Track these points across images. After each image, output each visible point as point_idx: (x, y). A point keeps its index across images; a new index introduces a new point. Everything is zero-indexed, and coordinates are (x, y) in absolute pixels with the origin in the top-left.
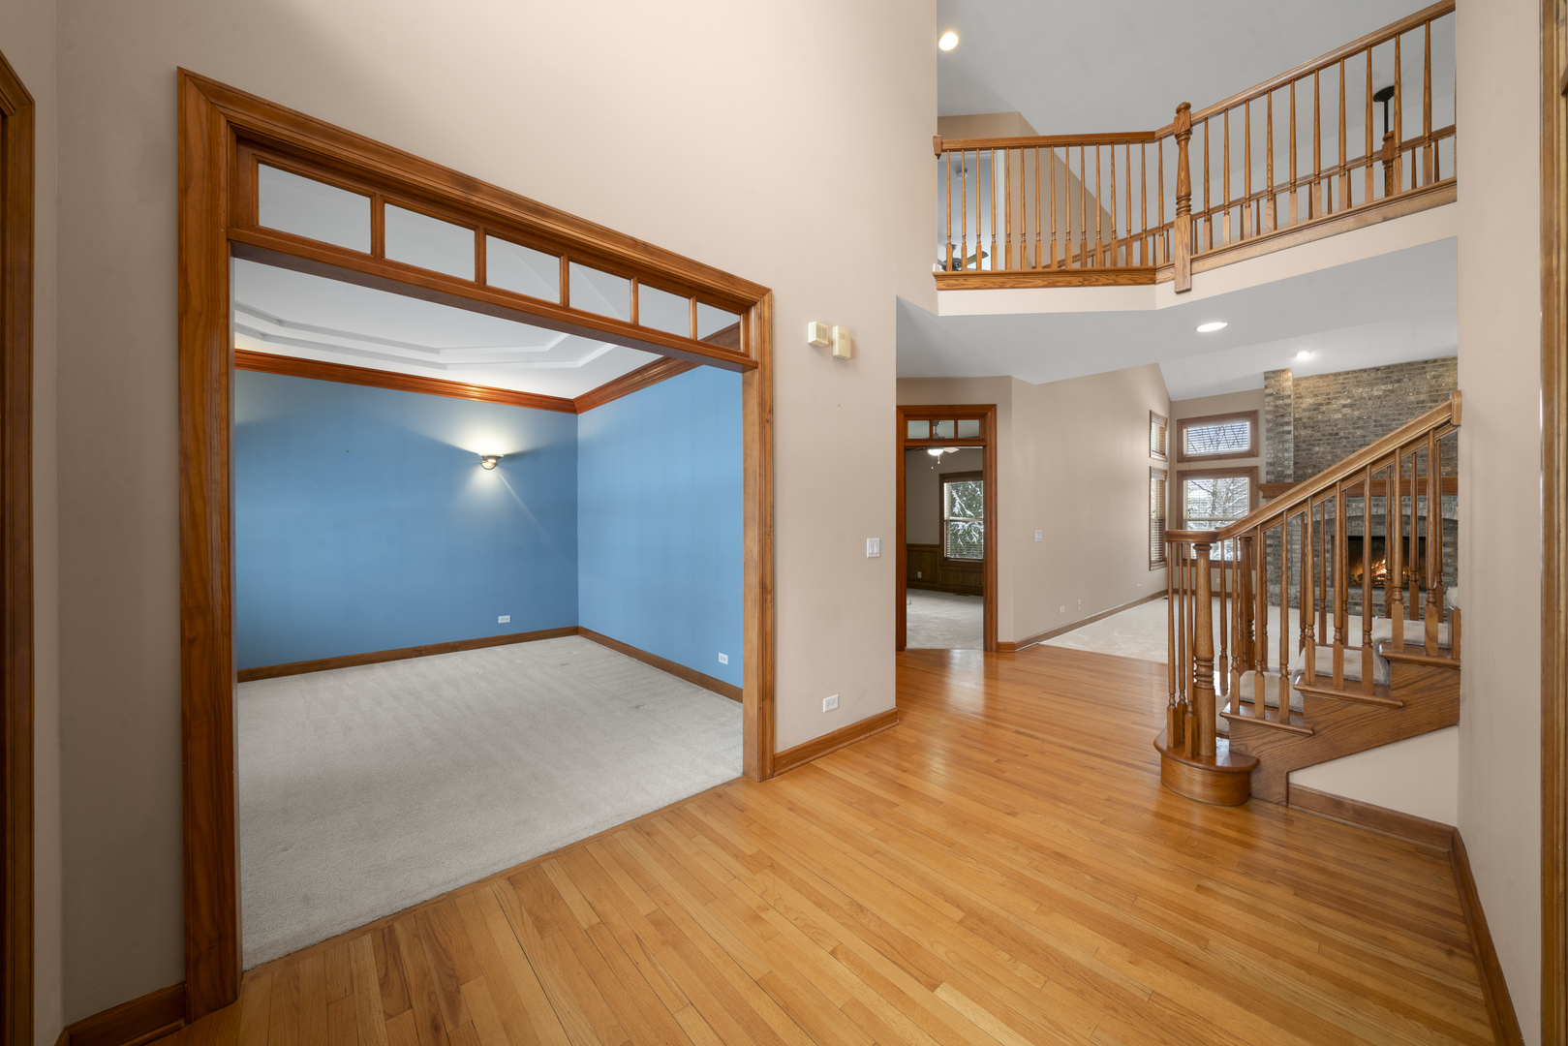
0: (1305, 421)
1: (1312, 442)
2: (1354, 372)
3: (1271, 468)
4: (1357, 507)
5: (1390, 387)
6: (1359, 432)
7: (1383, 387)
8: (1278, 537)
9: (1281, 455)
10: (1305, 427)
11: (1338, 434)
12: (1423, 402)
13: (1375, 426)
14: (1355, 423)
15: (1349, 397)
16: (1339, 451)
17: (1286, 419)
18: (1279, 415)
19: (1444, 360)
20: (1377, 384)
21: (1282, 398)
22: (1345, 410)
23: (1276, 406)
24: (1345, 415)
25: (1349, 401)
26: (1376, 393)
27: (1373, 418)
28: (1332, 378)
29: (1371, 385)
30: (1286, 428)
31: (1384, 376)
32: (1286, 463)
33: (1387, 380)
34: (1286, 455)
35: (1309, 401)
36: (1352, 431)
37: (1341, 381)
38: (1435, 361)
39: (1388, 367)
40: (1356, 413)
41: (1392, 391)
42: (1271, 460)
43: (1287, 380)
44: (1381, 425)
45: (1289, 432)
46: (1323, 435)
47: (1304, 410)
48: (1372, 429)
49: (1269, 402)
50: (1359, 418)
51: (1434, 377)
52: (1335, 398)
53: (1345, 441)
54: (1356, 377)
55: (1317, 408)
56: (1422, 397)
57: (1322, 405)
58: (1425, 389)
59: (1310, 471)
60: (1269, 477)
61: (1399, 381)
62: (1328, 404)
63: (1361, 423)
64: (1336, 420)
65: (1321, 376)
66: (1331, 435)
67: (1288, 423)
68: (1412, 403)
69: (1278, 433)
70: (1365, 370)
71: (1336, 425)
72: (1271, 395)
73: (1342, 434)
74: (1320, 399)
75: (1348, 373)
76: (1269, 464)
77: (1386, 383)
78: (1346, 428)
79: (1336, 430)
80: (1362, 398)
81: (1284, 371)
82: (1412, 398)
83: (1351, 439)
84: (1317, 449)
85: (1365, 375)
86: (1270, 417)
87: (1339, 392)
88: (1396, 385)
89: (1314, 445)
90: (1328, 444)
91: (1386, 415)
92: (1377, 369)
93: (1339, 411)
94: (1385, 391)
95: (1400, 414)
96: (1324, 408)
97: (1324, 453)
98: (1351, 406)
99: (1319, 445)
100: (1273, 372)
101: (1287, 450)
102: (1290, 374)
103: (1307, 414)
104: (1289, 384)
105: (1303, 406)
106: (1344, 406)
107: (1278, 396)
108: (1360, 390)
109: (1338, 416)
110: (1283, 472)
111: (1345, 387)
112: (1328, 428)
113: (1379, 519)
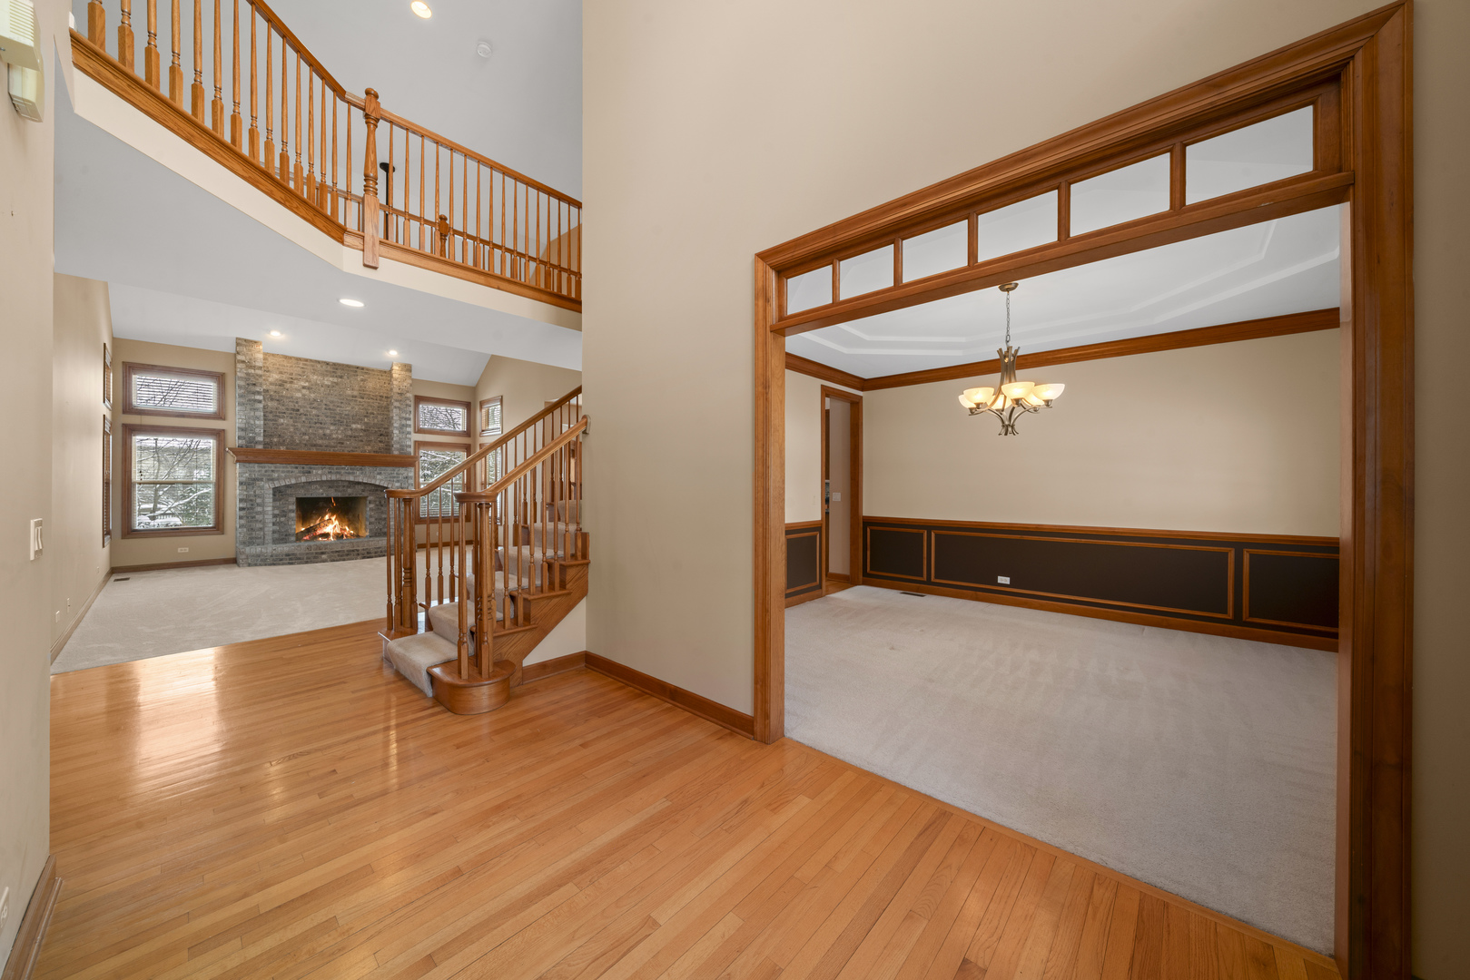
0: (272, 393)
1: (279, 414)
2: (311, 360)
3: (242, 434)
4: (317, 474)
5: (335, 380)
6: (314, 412)
7: (331, 379)
8: (251, 500)
9: (252, 422)
10: (272, 400)
11: (298, 410)
12: (356, 397)
13: (326, 409)
14: (311, 404)
15: (307, 381)
16: (299, 425)
17: (258, 389)
18: (250, 384)
19: (367, 369)
20: (327, 375)
21: (255, 368)
22: (304, 391)
23: (247, 374)
24: (304, 395)
25: (307, 384)
26: (326, 383)
27: (324, 402)
28: (294, 361)
29: (323, 375)
30: (258, 397)
31: (332, 370)
32: (257, 430)
33: (333, 374)
34: (257, 422)
35: (275, 377)
36: (309, 409)
37: (301, 366)
38: (363, 369)
39: (334, 364)
40: (312, 395)
41: (337, 384)
42: (243, 426)
43: (259, 352)
44: (330, 409)
45: (260, 402)
46: (287, 409)
47: (271, 384)
48: (323, 411)
49: (241, 369)
50: (315, 400)
51: (362, 380)
52: (296, 379)
53: (304, 417)
54: (313, 366)
55: (282, 384)
56: (355, 393)
57: (286, 382)
58: (357, 387)
59: (275, 440)
60: (240, 441)
61: (341, 377)
62: (291, 382)
63: (315, 405)
64: (297, 398)
65: (286, 357)
66: (293, 410)
67: (259, 393)
68: (349, 396)
69: (249, 400)
70: (319, 362)
71: (297, 403)
72: (243, 362)
73: (301, 411)
74: (285, 377)
75: (306, 360)
76: (241, 429)
77: (333, 377)
78: (305, 407)
79: (297, 407)
80: (316, 384)
81: (256, 342)
82: (349, 392)
83: (309, 417)
84: (282, 420)
85: (319, 366)
86: (242, 383)
87: (300, 375)
88: (340, 380)
89: (279, 417)
90: (291, 418)
91: (332, 402)
92: (328, 364)
93: (299, 391)
94: (332, 382)
95: (341, 403)
96: (288, 386)
97: (287, 425)
98: (309, 388)
99: (283, 417)
100: (245, 340)
101: (258, 418)
102: (261, 347)
103: (273, 387)
104: (261, 356)
105: (270, 379)
106: (304, 387)
107: (249, 365)
108: (315, 377)
109: (299, 395)
110: (254, 438)
111: (304, 372)
112: (290, 404)
113: (331, 484)
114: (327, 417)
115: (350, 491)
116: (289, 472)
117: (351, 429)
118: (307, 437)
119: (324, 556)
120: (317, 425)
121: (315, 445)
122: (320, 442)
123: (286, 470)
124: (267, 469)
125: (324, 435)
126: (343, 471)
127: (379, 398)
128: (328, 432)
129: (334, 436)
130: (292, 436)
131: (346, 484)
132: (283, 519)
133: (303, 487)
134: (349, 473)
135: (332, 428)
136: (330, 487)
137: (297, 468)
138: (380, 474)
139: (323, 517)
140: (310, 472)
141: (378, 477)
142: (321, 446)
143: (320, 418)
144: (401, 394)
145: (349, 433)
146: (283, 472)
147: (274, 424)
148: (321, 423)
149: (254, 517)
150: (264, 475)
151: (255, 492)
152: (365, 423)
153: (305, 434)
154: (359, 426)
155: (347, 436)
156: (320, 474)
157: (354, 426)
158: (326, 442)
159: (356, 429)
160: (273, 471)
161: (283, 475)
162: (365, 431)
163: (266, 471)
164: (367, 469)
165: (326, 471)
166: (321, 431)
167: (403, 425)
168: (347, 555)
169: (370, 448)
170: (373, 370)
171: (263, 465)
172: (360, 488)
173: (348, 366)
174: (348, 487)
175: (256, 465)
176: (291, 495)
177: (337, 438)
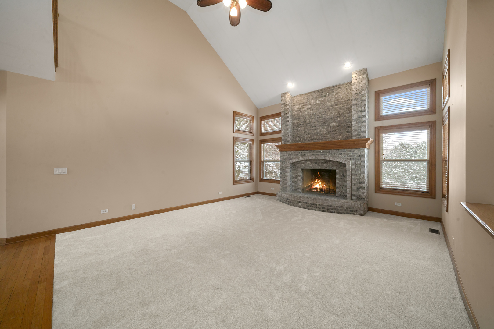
0: (296, 116)
1: (298, 126)
2: (311, 92)
3: (284, 138)
4: (307, 155)
5: (322, 99)
6: (313, 121)
7: (320, 99)
8: (284, 169)
9: (286, 132)
10: (296, 119)
11: (306, 122)
12: (333, 106)
13: (318, 118)
14: (311, 117)
15: (309, 105)
16: (306, 129)
17: (289, 115)
19: (339, 85)
20: (318, 98)
21: (287, 105)
22: (309, 111)
23: (285, 109)
24: (308, 113)
25: (309, 106)
26: (318, 102)
27: (317, 114)
28: (304, 96)
29: (316, 98)
30: (288, 119)
31: (320, 94)
32: (288, 135)
33: (321, 96)
35: (297, 107)
36: (310, 120)
37: (307, 97)
38: (337, 86)
39: (322, 90)
40: (312, 112)
41: (323, 101)
42: (283, 134)
43: (288, 97)
44: (320, 117)
45: (288, 121)
46: (302, 122)
47: (296, 111)
48: (317, 119)
49: (283, 108)
50: (313, 114)
51: (337, 94)
52: (305, 105)
53: (308, 125)
54: (312, 95)
55: (299, 110)
56: (333, 103)
57: (301, 108)
58: (333, 100)
59: (297, 139)
60: (283, 141)
61: (325, 96)
62: (303, 108)
63: (313, 117)
64: (305, 115)
65: (301, 95)
66: (304, 122)
67: (289, 117)
68: (329, 106)
70: (314, 92)
71: (305, 118)
72: (283, 104)
73: (307, 122)
74: (301, 106)
76: (283, 136)
77: (321, 98)
78: (308, 119)
79: (305, 120)
80: (313, 105)
81: (287, 93)
82: (329, 104)
83: (310, 124)
84: (300, 129)
85: (314, 94)
87: (306, 102)
88: (324, 98)
90: (303, 126)
91: (321, 113)
92: (318, 91)
93: (306, 111)
94: (321, 101)
95: (325, 112)
96: (302, 110)
97: (302, 130)
98: (310, 108)
99: (300, 127)
100: (284, 94)
101: (288, 129)
102: (289, 94)
103: (296, 113)
104: (289, 99)
105: (296, 109)
106: (308, 109)
107: (285, 105)
108: (313, 101)
109: (306, 113)
110: (286, 139)
111: (308, 100)
112: (303, 119)
113: (316, 161)
114: (318, 122)
115: (325, 165)
116: (296, 155)
117: (330, 127)
118: (309, 136)
119: (300, 204)
120: (314, 128)
121: (313, 140)
122: (315, 137)
123: (295, 154)
124: (289, 154)
125: (317, 133)
126: (319, 153)
127: (347, 102)
128: (319, 131)
129: (322, 133)
130: (303, 136)
131: (323, 161)
132: (296, 180)
133: (303, 163)
134: (323, 155)
135: (321, 128)
136: (315, 163)
137: (299, 153)
138: (341, 154)
139: (315, 181)
140: (304, 155)
141: (340, 156)
142: (315, 140)
143: (315, 124)
144: (358, 94)
145: (329, 129)
146: (294, 155)
147: (297, 131)
148: (315, 127)
149: (285, 178)
150: (288, 157)
151: (285, 165)
152: (339, 121)
153: (308, 134)
154: (335, 124)
155: (328, 132)
156: (309, 155)
157: (332, 125)
158: (318, 137)
159: (333, 127)
160: (291, 155)
161: (294, 157)
162: (338, 126)
163: (288, 155)
164: (333, 151)
165: (312, 153)
166: (315, 131)
167: (359, 117)
168: (311, 206)
169: (341, 137)
170: (343, 84)
171: (287, 152)
172: (331, 164)
173: (328, 88)
174: (324, 163)
175: (285, 152)
176: (299, 167)
177: (323, 134)
